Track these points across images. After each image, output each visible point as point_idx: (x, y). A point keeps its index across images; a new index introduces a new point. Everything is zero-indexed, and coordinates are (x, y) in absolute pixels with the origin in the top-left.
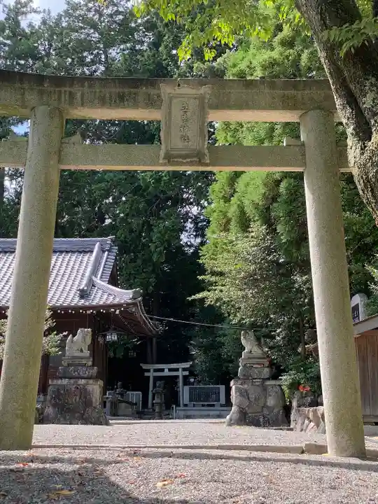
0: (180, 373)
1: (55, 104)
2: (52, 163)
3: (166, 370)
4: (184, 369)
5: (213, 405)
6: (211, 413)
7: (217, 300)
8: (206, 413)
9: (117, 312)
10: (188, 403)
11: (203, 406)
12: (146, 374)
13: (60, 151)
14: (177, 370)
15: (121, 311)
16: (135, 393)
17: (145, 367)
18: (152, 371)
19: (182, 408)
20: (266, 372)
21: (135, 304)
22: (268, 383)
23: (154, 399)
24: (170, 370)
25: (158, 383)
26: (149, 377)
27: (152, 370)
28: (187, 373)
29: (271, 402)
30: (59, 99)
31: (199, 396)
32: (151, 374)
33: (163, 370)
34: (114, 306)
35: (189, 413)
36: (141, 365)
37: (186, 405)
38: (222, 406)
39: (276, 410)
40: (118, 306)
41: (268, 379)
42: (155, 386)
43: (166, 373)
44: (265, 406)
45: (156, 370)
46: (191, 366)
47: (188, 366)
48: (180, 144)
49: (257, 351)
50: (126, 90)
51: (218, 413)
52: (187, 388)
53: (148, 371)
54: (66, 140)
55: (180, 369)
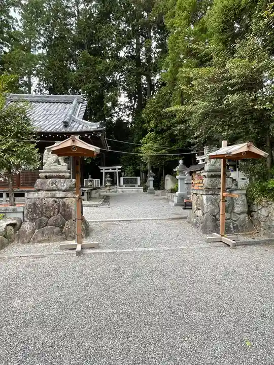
0: (117, 171)
4: (119, 169)
5: (135, 186)
6: (134, 190)
8: (131, 190)
9: (89, 137)
11: (130, 186)
12: (101, 171)
14: (115, 169)
15: (92, 136)
16: (97, 180)
17: (101, 168)
19: (119, 187)
21: (100, 131)
24: (112, 169)
25: (107, 175)
26: (102, 172)
27: (104, 170)
28: (120, 171)
31: (128, 182)
32: (104, 171)
33: (109, 169)
35: (123, 190)
36: (99, 167)
37: (122, 186)
38: (139, 186)
40: (91, 133)
42: (105, 177)
43: (110, 171)
45: (106, 169)
46: (122, 168)
51: (137, 189)
52: (122, 178)
53: (102, 170)
55: (117, 169)
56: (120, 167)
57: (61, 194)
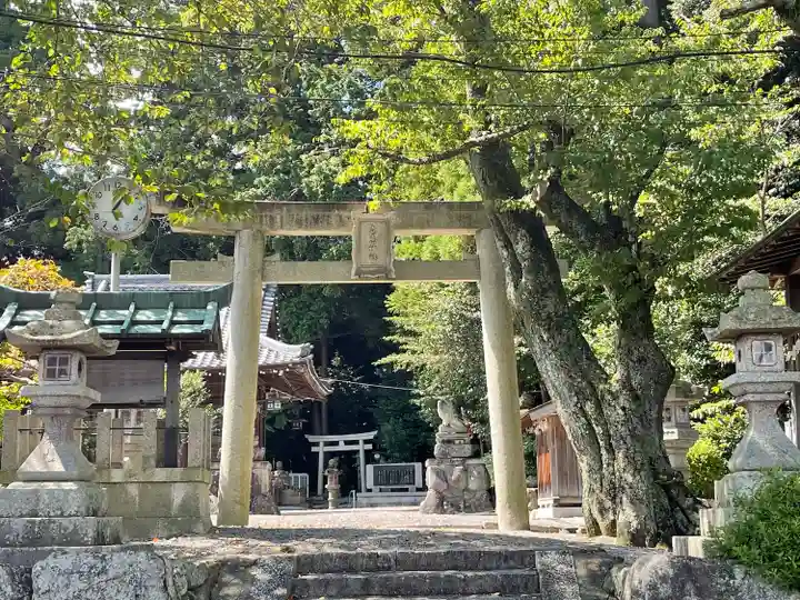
0: (361, 447)
1: (258, 227)
2: (257, 280)
3: (342, 443)
4: (366, 442)
5: (407, 490)
6: (404, 500)
7: (408, 365)
8: (396, 500)
9: (281, 373)
10: (373, 487)
11: (393, 490)
12: (314, 449)
13: (263, 269)
14: (356, 442)
15: (285, 372)
16: (299, 475)
17: (311, 439)
18: (321, 444)
19: (364, 494)
20: (468, 449)
21: (302, 363)
22: (470, 462)
23: (325, 483)
24: (347, 443)
25: (331, 462)
26: (318, 453)
28: (370, 447)
29: (473, 485)
30: (261, 221)
31: (388, 478)
32: (321, 450)
33: (336, 443)
34: (276, 366)
35: (374, 500)
36: (306, 436)
37: (370, 490)
38: (417, 490)
39: (478, 495)
40: (283, 366)
41: (470, 457)
42: (326, 466)
43: (342, 447)
44: (466, 489)
45: (327, 444)
46: (376, 437)
47: (372, 437)
48: (369, 262)
49: (456, 423)
50: (321, 213)
51: (412, 499)
52: (370, 468)
53: (317, 444)
54: (267, 258)
55: (361, 441)
56: (371, 435)
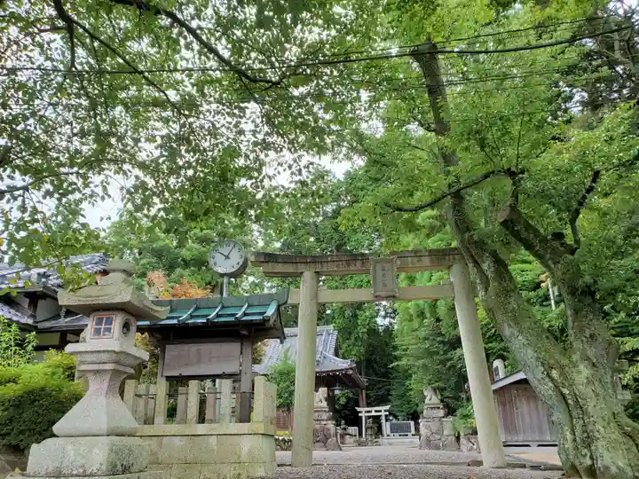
0: (383, 414)
3: (373, 412)
4: (385, 411)
5: (407, 435)
9: (341, 374)
10: (389, 434)
11: (400, 435)
12: (360, 415)
14: (381, 411)
16: (353, 428)
17: (358, 409)
19: (385, 437)
20: (442, 412)
21: (351, 369)
22: (443, 420)
23: (366, 431)
24: (376, 411)
25: (368, 421)
27: (364, 412)
28: (387, 413)
29: (446, 432)
30: (315, 266)
32: (363, 415)
33: (371, 412)
36: (356, 408)
37: (388, 436)
38: (412, 435)
39: (450, 438)
40: (341, 370)
42: (366, 423)
43: (373, 414)
45: (366, 412)
46: (390, 408)
49: (434, 399)
52: (388, 424)
53: (361, 412)
55: (383, 410)
56: (388, 407)
57: (324, 422)
